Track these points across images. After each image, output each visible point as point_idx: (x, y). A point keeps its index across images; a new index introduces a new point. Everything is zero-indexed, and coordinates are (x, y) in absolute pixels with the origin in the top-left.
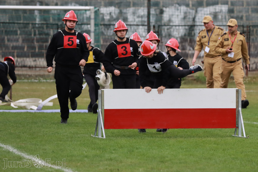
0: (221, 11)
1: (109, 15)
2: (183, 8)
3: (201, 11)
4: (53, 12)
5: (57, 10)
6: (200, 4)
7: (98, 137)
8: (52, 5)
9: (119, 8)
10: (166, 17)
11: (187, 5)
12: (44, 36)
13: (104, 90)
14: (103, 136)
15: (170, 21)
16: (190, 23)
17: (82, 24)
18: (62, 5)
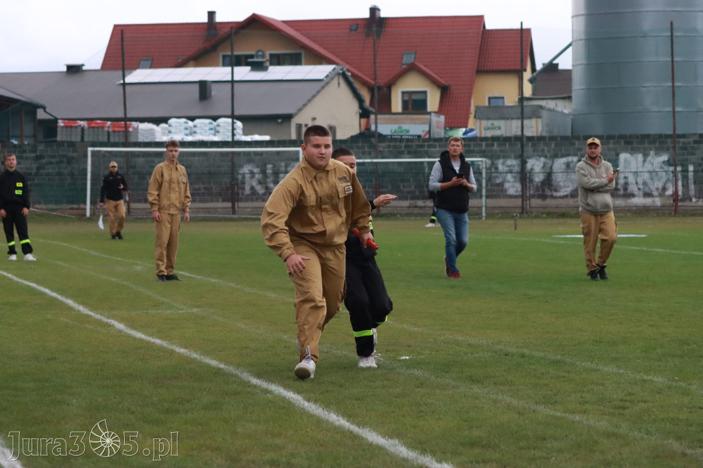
0: (572, 161)
2: (543, 159)
3: (557, 161)
6: (556, 156)
9: (491, 159)
10: (529, 166)
11: (546, 157)
15: (532, 169)
16: (548, 170)
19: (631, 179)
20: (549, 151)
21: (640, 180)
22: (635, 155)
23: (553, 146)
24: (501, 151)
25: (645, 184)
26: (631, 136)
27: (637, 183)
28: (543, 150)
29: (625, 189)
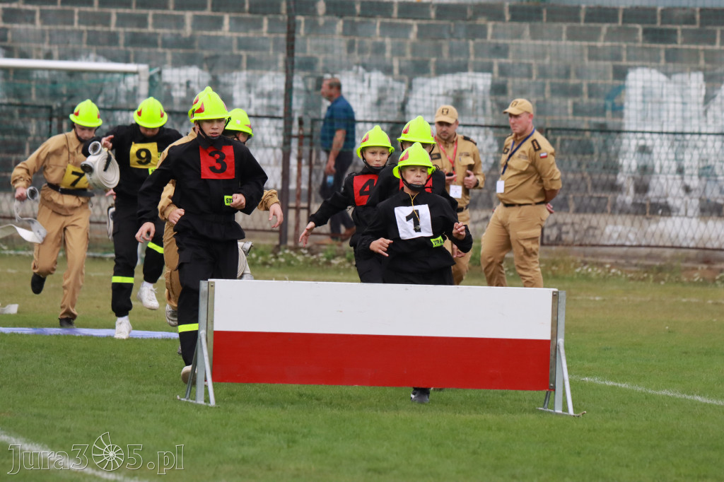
0: (473, 89)
1: (184, 88)
2: (377, 77)
3: (423, 85)
4: (40, 74)
5: (50, 70)
6: (420, 69)
7: (194, 402)
8: (38, 58)
9: (210, 70)
11: (388, 70)
12: (15, 138)
13: (214, 282)
14: (207, 400)
16: (394, 116)
17: (113, 110)
18: (63, 57)
19: (663, 155)
20: (398, 51)
21: (691, 160)
22: (678, 77)
23: (413, 35)
24: (244, 45)
25: (706, 172)
26: (667, 14)
27: (680, 171)
28: (379, 49)
29: (642, 188)
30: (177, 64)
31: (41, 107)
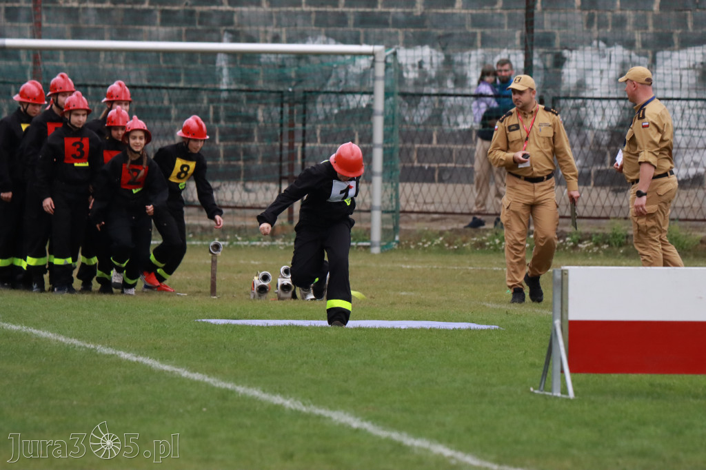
1: (417, 69)
2: (618, 52)
3: (664, 59)
4: (264, 59)
6: (663, 42)
7: (550, 394)
8: (266, 41)
9: (443, 49)
10: (570, 74)
11: (629, 45)
13: (567, 270)
14: (564, 390)
15: (581, 85)
18: (290, 40)
20: (640, 24)
23: (656, 7)
24: (478, 22)
28: (620, 22)
30: (408, 44)
31: (271, 92)
